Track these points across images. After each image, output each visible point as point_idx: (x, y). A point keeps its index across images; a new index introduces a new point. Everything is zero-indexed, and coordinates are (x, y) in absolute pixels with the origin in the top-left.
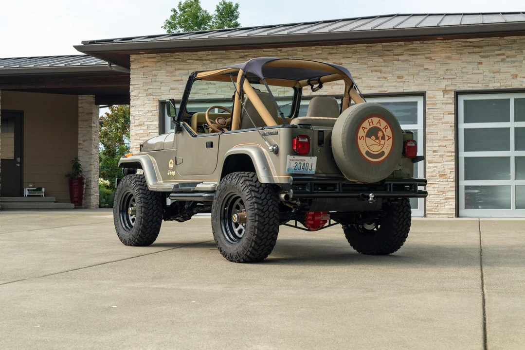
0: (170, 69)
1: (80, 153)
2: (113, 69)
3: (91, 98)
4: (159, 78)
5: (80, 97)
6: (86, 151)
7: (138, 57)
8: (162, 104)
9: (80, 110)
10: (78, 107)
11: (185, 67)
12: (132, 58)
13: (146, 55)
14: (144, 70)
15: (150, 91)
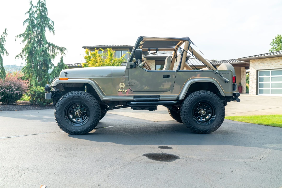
0: (259, 63)
1: (241, 81)
2: (246, 63)
3: (244, 68)
4: (256, 65)
5: (241, 68)
6: (243, 80)
7: (252, 60)
8: (257, 71)
9: (241, 71)
10: (241, 70)
11: (263, 62)
12: (250, 61)
13: (253, 60)
14: (253, 63)
15: (254, 68)
